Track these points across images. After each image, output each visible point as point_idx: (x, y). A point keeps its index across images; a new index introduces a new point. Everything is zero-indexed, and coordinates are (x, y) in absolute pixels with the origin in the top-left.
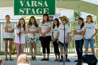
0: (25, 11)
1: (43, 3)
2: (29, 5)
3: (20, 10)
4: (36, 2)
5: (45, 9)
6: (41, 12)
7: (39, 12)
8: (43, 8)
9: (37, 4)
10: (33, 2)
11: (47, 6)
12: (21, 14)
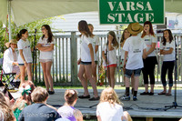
0: (117, 18)
1: (145, 5)
2: (122, 9)
3: (109, 17)
4: (133, 4)
5: (147, 15)
6: (142, 19)
7: (139, 20)
8: (144, 12)
9: (135, 6)
10: (128, 3)
11: (150, 9)
12: (111, 22)
